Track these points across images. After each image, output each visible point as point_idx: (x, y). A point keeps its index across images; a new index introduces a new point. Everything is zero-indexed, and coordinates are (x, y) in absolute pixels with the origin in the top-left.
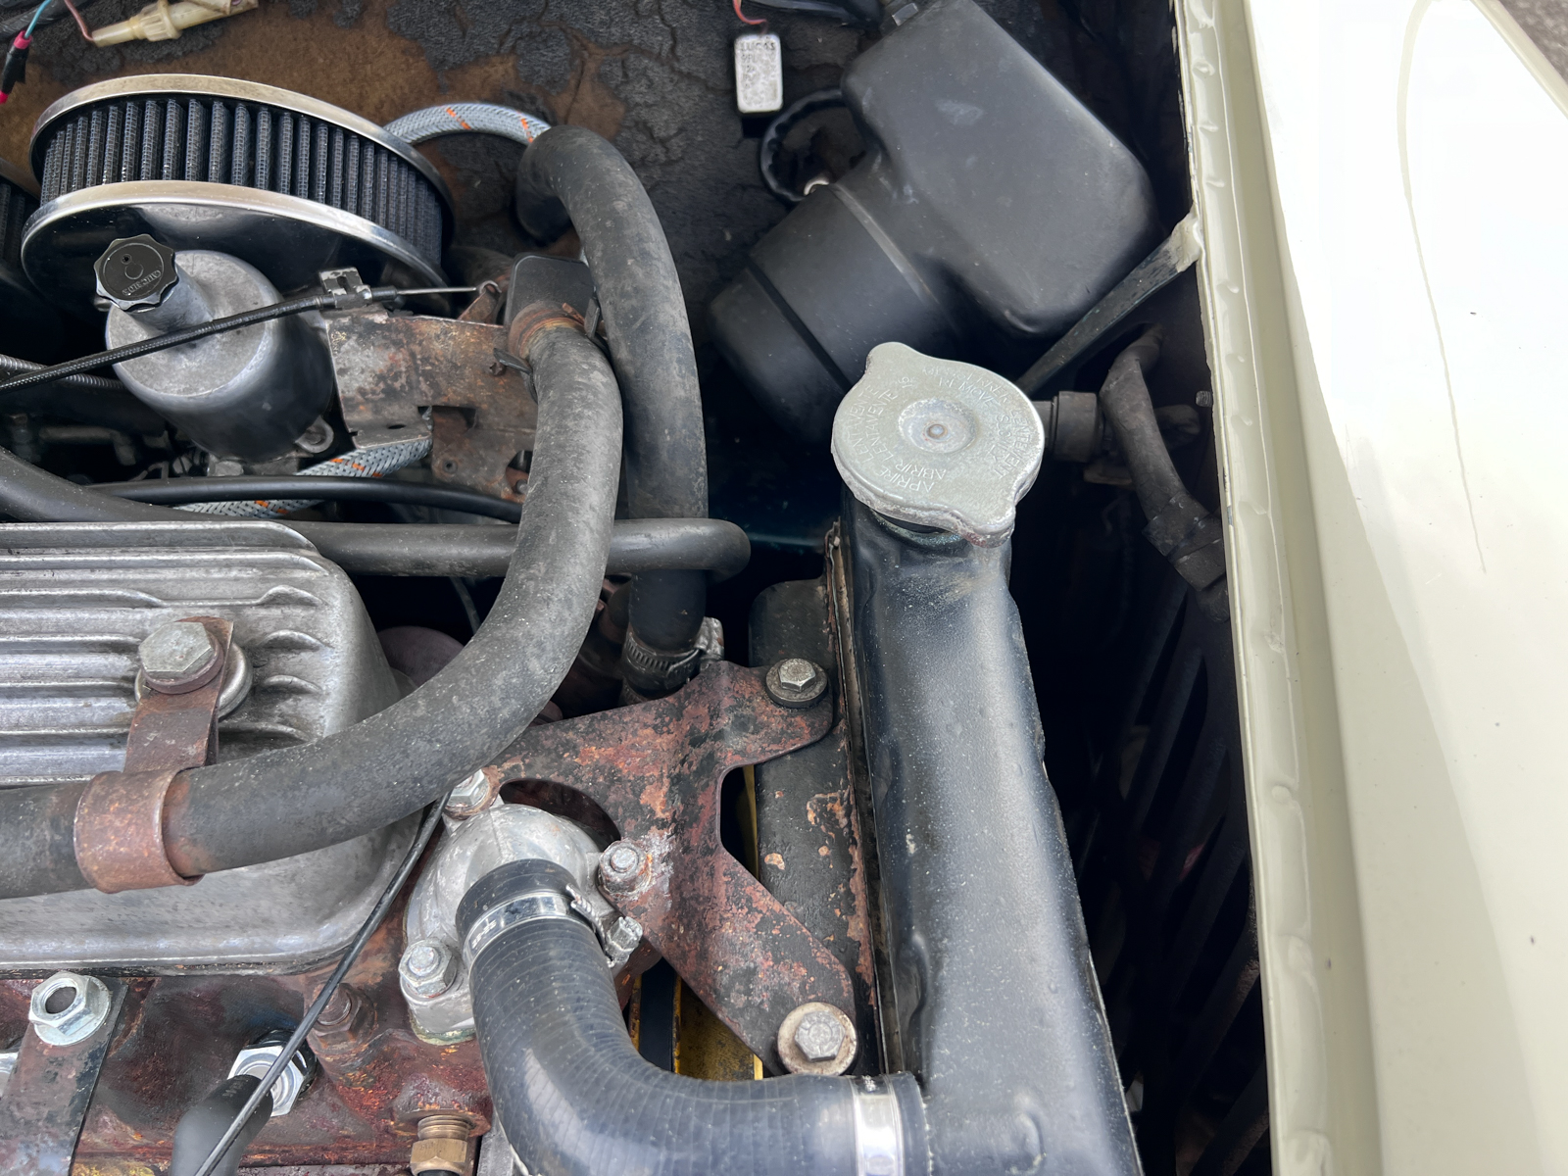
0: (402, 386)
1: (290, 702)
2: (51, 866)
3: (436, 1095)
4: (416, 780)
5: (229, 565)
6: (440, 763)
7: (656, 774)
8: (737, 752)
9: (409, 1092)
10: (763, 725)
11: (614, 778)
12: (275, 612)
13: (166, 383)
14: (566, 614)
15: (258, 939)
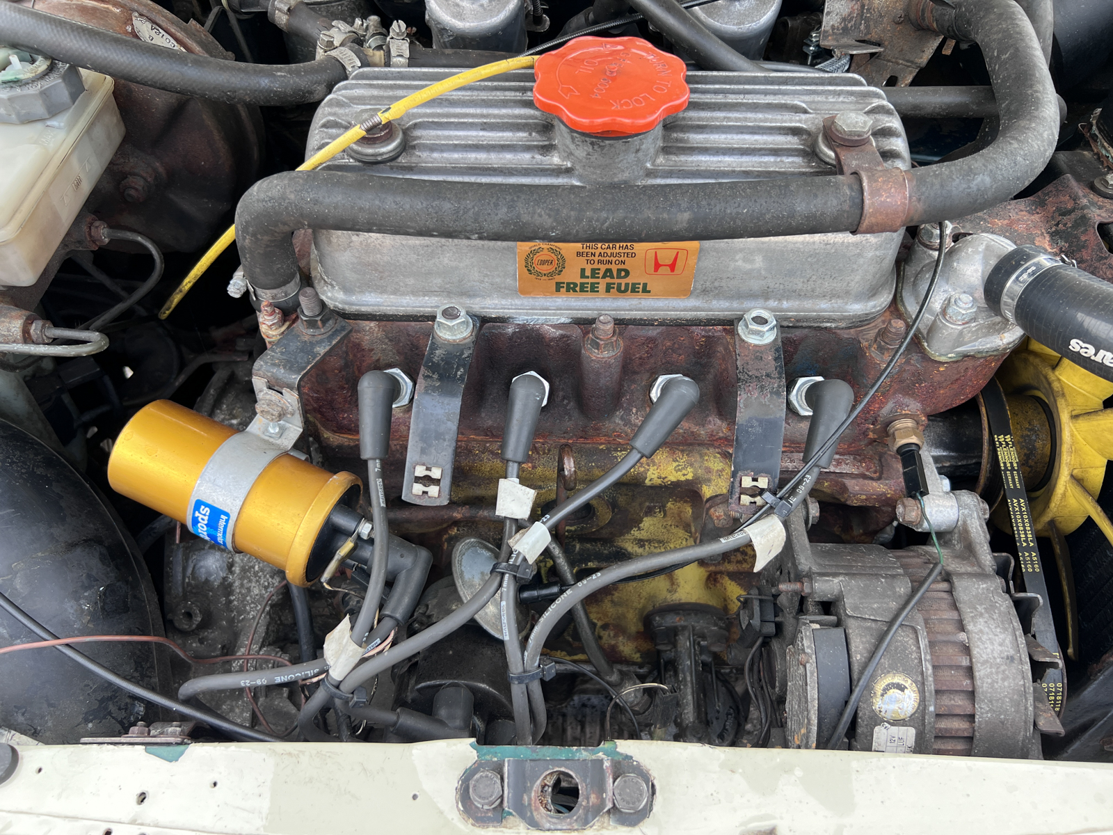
0: (852, 26)
1: (889, 162)
3: (908, 406)
5: (839, 93)
7: (1038, 232)
8: (1097, 216)
10: (1102, 207)
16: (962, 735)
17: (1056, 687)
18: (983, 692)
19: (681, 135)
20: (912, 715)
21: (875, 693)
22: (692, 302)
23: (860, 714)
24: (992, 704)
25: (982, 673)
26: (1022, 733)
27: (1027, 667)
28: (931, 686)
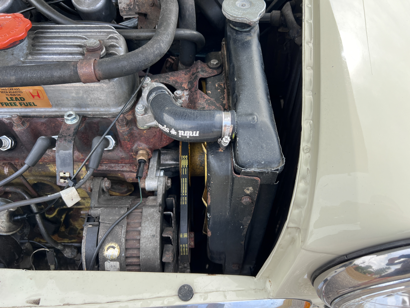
0: (132, 8)
1: (113, 56)
2: (73, 74)
3: (141, 146)
4: (140, 62)
5: (101, 32)
6: (144, 59)
7: (185, 82)
8: (202, 75)
9: (136, 146)
10: (207, 72)
11: (176, 82)
12: (110, 40)
13: (84, 6)
14: (168, 37)
15: (107, 109)
16: (136, 264)
17: (185, 246)
18: (142, 248)
19: (39, 48)
20: (117, 257)
21: (104, 250)
22: (54, 109)
23: (99, 257)
24: (145, 253)
25: (143, 241)
26: (156, 263)
27: (158, 239)
28: (124, 247)
